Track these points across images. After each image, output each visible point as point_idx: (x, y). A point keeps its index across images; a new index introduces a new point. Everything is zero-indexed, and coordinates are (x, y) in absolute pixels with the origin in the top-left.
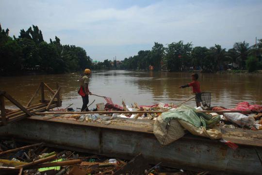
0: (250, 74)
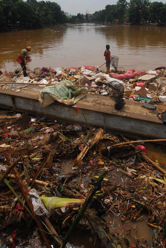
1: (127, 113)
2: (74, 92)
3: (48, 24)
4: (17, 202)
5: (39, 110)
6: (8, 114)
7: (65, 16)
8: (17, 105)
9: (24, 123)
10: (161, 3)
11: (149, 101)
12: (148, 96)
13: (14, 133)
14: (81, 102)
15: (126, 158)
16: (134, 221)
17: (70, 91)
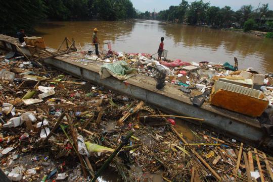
0: (244, 33)
1: (165, 92)
2: (127, 71)
5: (99, 81)
7: (135, 12)
8: (84, 75)
9: (86, 89)
11: (187, 86)
12: (187, 82)
13: (77, 94)
14: (131, 79)
15: (158, 127)
16: (151, 173)
17: (124, 69)
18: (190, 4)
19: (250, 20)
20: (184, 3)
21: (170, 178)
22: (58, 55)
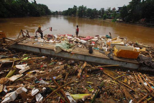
0: (104, 20)
1: (95, 55)
2: (70, 46)
3: (43, 15)
4: (60, 99)
5: (53, 54)
6: (38, 56)
7: (50, 11)
8: (42, 52)
9: (48, 60)
10: (91, 9)
11: (98, 49)
12: (98, 47)
13: (45, 65)
14: (73, 51)
15: (97, 73)
16: (108, 99)
17: (68, 46)
18: (78, 7)
19: (105, 14)
20: (75, 6)
21: (117, 98)
22: (19, 42)
